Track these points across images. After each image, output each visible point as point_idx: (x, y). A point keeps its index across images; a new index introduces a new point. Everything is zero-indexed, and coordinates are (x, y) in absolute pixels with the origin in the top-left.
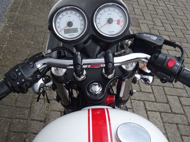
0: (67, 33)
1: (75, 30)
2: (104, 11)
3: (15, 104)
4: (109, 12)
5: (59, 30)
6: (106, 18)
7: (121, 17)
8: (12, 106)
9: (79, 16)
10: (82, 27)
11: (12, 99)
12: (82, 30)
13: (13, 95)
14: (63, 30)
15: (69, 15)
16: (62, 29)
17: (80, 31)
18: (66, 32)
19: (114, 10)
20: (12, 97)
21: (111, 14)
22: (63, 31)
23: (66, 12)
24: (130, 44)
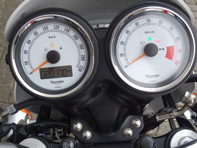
0: (47, 76)
1: (66, 71)
2: (137, 24)
3: (9, 99)
4: (149, 28)
5: (27, 69)
6: (141, 43)
7: (178, 39)
8: (4, 102)
9: (75, 37)
10: (83, 64)
11: (5, 92)
12: (83, 71)
13: (6, 87)
14: (38, 70)
15: (51, 34)
16: (34, 68)
17: (77, 74)
18: (46, 74)
19: (161, 22)
20: (5, 89)
21: (153, 32)
22: (38, 73)
23: (45, 25)
24: (193, 101)
